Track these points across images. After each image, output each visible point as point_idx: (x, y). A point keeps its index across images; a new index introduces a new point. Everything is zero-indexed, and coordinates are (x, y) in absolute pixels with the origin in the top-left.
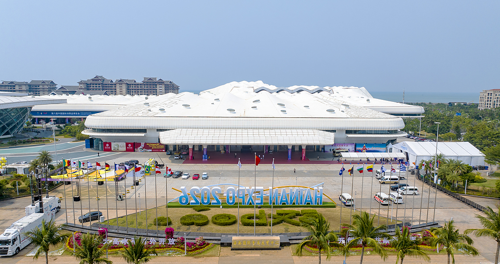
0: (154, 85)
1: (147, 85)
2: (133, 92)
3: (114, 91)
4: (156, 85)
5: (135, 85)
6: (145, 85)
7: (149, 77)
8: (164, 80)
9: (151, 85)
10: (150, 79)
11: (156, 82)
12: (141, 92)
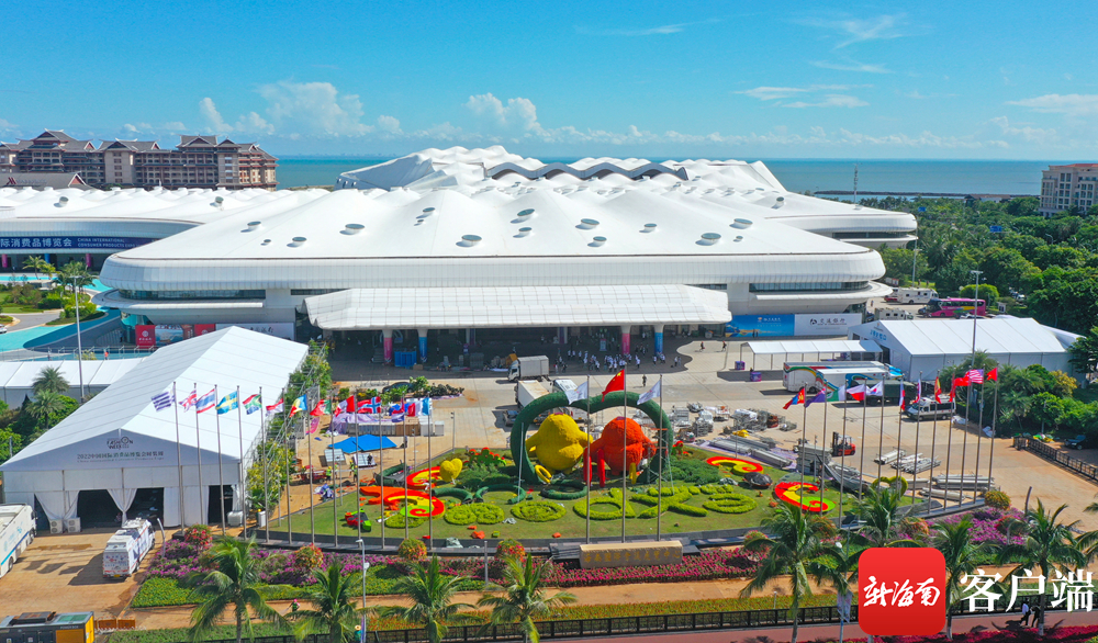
0: (210, 156)
1: (191, 156)
2: (151, 175)
3: (97, 172)
4: (216, 156)
5: (157, 155)
6: (184, 156)
7: (196, 134)
8: (236, 142)
9: (201, 156)
10: (199, 140)
11: (215, 149)
12: (174, 174)
